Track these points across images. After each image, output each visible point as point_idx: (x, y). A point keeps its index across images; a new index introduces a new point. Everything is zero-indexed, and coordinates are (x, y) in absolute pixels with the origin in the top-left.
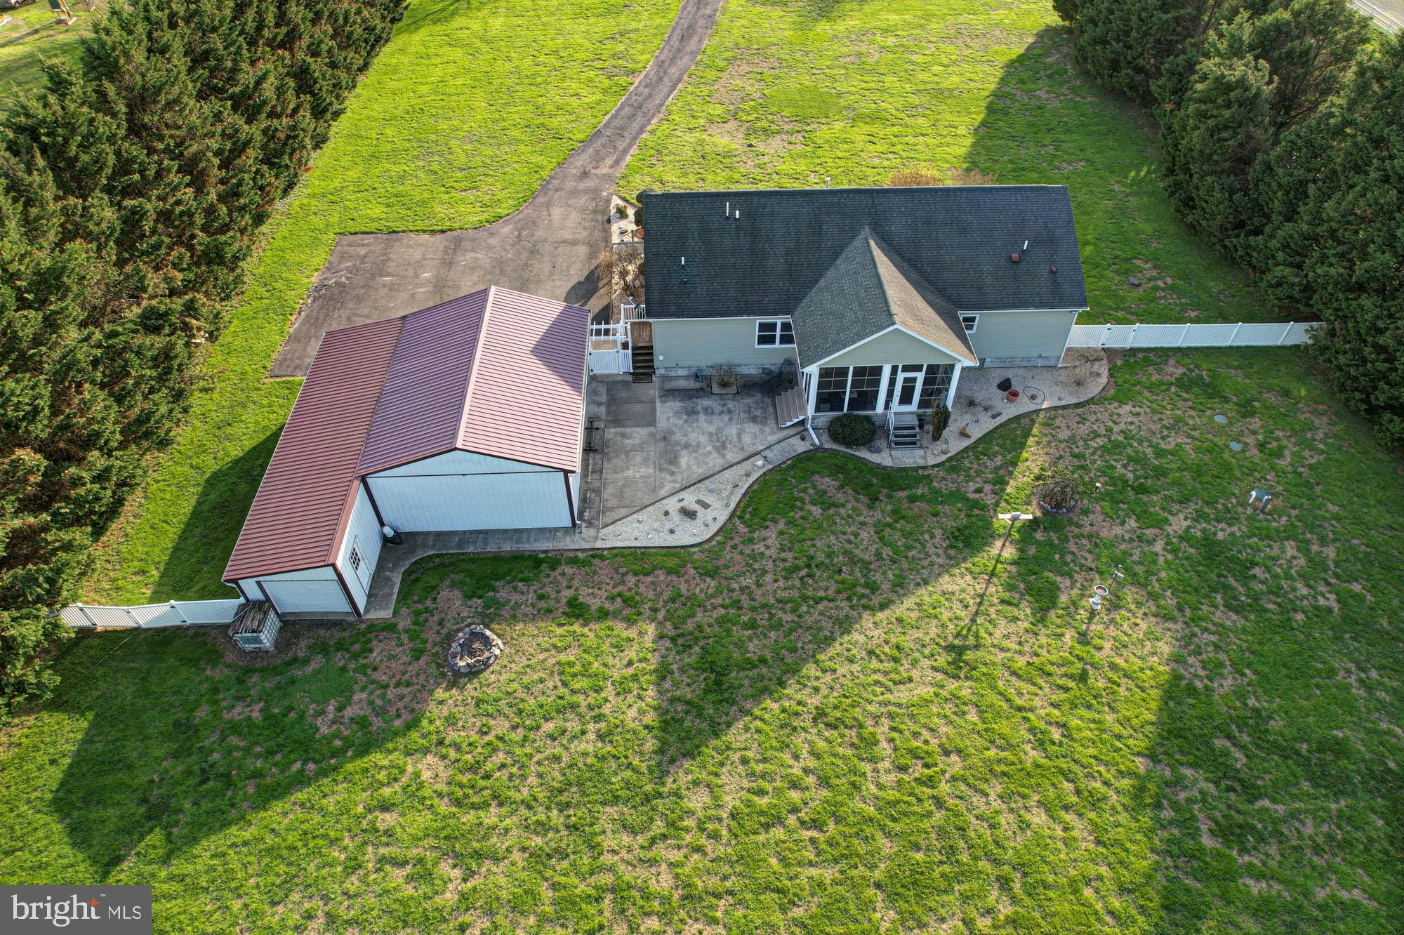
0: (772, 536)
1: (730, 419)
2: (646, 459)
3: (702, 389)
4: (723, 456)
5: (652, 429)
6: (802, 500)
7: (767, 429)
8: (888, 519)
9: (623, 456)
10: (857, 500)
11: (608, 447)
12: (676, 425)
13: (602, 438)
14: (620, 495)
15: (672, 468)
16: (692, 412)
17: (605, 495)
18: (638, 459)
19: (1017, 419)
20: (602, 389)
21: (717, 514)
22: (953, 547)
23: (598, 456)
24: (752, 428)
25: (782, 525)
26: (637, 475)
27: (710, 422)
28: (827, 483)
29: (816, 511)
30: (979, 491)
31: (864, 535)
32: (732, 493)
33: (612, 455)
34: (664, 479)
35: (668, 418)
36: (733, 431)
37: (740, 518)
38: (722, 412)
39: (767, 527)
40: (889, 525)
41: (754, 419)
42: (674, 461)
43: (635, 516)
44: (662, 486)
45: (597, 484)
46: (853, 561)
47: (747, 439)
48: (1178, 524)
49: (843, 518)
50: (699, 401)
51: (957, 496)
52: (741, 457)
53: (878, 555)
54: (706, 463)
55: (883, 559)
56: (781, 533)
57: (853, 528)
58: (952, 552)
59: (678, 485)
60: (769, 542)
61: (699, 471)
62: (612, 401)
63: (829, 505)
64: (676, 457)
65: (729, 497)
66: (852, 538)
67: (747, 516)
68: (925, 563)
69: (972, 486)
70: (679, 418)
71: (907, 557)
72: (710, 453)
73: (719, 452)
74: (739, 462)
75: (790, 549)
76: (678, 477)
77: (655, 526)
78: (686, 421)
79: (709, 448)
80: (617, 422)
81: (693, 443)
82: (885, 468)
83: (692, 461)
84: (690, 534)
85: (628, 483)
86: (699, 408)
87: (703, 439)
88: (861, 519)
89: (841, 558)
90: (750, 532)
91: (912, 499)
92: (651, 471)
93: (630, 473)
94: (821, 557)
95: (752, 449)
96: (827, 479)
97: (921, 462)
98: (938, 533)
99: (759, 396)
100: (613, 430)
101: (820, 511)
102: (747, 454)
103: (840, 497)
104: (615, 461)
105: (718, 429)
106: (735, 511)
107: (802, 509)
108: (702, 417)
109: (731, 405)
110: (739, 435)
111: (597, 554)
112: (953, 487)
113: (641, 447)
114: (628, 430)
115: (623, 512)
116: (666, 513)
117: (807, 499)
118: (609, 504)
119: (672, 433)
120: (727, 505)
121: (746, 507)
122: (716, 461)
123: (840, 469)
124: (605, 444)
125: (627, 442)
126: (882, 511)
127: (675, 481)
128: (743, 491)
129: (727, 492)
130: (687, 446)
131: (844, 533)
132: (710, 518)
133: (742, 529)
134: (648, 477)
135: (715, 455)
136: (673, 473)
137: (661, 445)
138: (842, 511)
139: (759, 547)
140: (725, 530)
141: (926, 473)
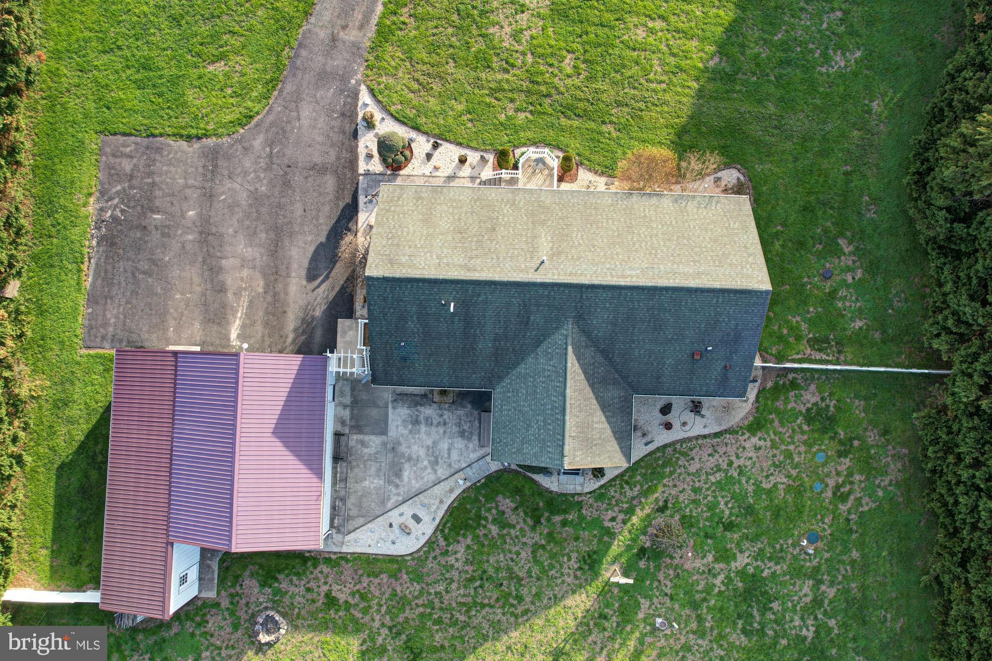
0: (461, 548)
1: (445, 432)
2: (379, 470)
3: (425, 396)
4: (435, 471)
5: (384, 438)
6: (486, 519)
7: (471, 446)
8: (543, 542)
9: (362, 466)
10: (525, 521)
11: (351, 455)
12: (402, 435)
13: (347, 445)
14: (360, 506)
15: (397, 481)
16: (416, 422)
17: (349, 504)
18: (373, 470)
19: (665, 446)
20: (347, 389)
21: (426, 529)
22: (580, 568)
23: (345, 464)
24: (460, 443)
25: (469, 541)
26: (372, 487)
27: (428, 434)
28: (506, 503)
29: (494, 529)
30: (613, 519)
31: (523, 554)
32: (438, 508)
33: (354, 464)
34: (390, 491)
35: (397, 427)
36: (444, 445)
37: (442, 531)
38: (439, 424)
39: (458, 542)
40: (543, 547)
41: (462, 434)
42: (398, 474)
43: (369, 525)
44: (389, 499)
45: (343, 493)
46: (512, 576)
47: (455, 455)
48: (742, 561)
49: (511, 539)
50: (422, 409)
51: (597, 522)
52: (448, 474)
53: (529, 572)
54: (422, 478)
55: (531, 577)
56: (468, 547)
57: (517, 548)
58: (579, 573)
59: (400, 498)
60: (459, 555)
61: (416, 485)
62: (355, 403)
63: (503, 524)
64: (401, 470)
65: (436, 512)
66: (515, 557)
67: (447, 531)
68: (559, 581)
69: (610, 514)
70: (405, 427)
71: (548, 576)
72: (426, 468)
73: (433, 469)
74: (446, 479)
75: (472, 563)
76: (401, 490)
77: (384, 535)
78: (411, 432)
79: (426, 463)
80: (358, 428)
81: (414, 457)
82: (551, 492)
83: (412, 476)
84: (406, 546)
85: (366, 494)
86: (422, 418)
87: (422, 452)
88: (524, 540)
89: (504, 574)
90: (446, 545)
91: (564, 523)
92: (382, 482)
93: (367, 483)
94: (491, 571)
95: (456, 466)
96: (508, 501)
97: (579, 489)
98: (574, 556)
99: (469, 406)
100: (355, 437)
101: (497, 531)
102: (453, 471)
103: (513, 519)
104: (356, 470)
105: (434, 443)
106: (439, 525)
107: (485, 527)
108: (423, 428)
109: (447, 415)
110: (449, 450)
111: (344, 557)
112: (595, 514)
113: (374, 458)
114: (366, 438)
115: (361, 521)
116: (391, 525)
117: (490, 518)
118: (352, 513)
119: (399, 443)
120: (434, 519)
121: (447, 521)
122: (429, 477)
123: (518, 491)
124: (349, 450)
125: (366, 450)
126: (540, 534)
127: (398, 494)
128: (445, 507)
129: (434, 507)
130: (409, 459)
131: (510, 552)
132: (420, 532)
133: (442, 543)
134: (380, 488)
135: (429, 470)
136: (397, 486)
137: (390, 456)
138: (512, 532)
139: (451, 560)
140: (430, 543)
141: (580, 499)
